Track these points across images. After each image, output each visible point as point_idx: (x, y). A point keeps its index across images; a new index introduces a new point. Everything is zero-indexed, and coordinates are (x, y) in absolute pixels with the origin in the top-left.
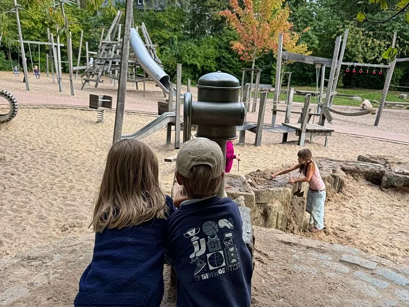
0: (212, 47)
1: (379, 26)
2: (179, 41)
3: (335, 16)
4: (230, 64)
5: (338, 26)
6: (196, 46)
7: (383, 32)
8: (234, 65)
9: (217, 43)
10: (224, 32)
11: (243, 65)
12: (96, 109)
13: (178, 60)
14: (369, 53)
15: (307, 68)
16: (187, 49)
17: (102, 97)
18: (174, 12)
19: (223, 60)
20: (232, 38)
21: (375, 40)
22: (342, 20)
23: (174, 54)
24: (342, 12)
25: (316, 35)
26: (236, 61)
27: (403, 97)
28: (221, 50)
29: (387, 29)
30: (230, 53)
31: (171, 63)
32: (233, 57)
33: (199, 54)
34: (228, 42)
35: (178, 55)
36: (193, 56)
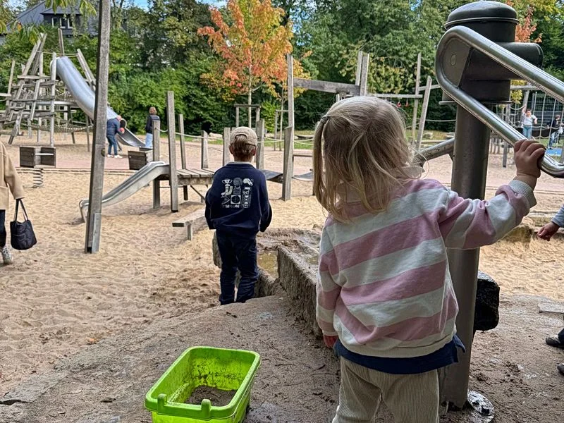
0: (177, 82)
1: (391, 50)
2: (128, 75)
3: (336, 39)
4: (204, 105)
5: (341, 52)
6: (153, 82)
7: (396, 57)
8: (209, 105)
9: (184, 77)
10: (191, 63)
11: (222, 105)
12: (33, 167)
13: (128, 101)
14: (383, 84)
15: (306, 107)
16: (142, 86)
17: (40, 150)
18: (117, 37)
19: (193, 99)
20: (204, 70)
21: (388, 67)
22: (345, 44)
23: (122, 94)
24: (342, 33)
25: (315, 64)
26: (212, 100)
27: (429, 136)
28: (189, 86)
29: (400, 53)
30: (202, 90)
31: (119, 106)
32: (207, 96)
33: (159, 92)
34: (198, 76)
35: (128, 95)
36: (150, 95)
